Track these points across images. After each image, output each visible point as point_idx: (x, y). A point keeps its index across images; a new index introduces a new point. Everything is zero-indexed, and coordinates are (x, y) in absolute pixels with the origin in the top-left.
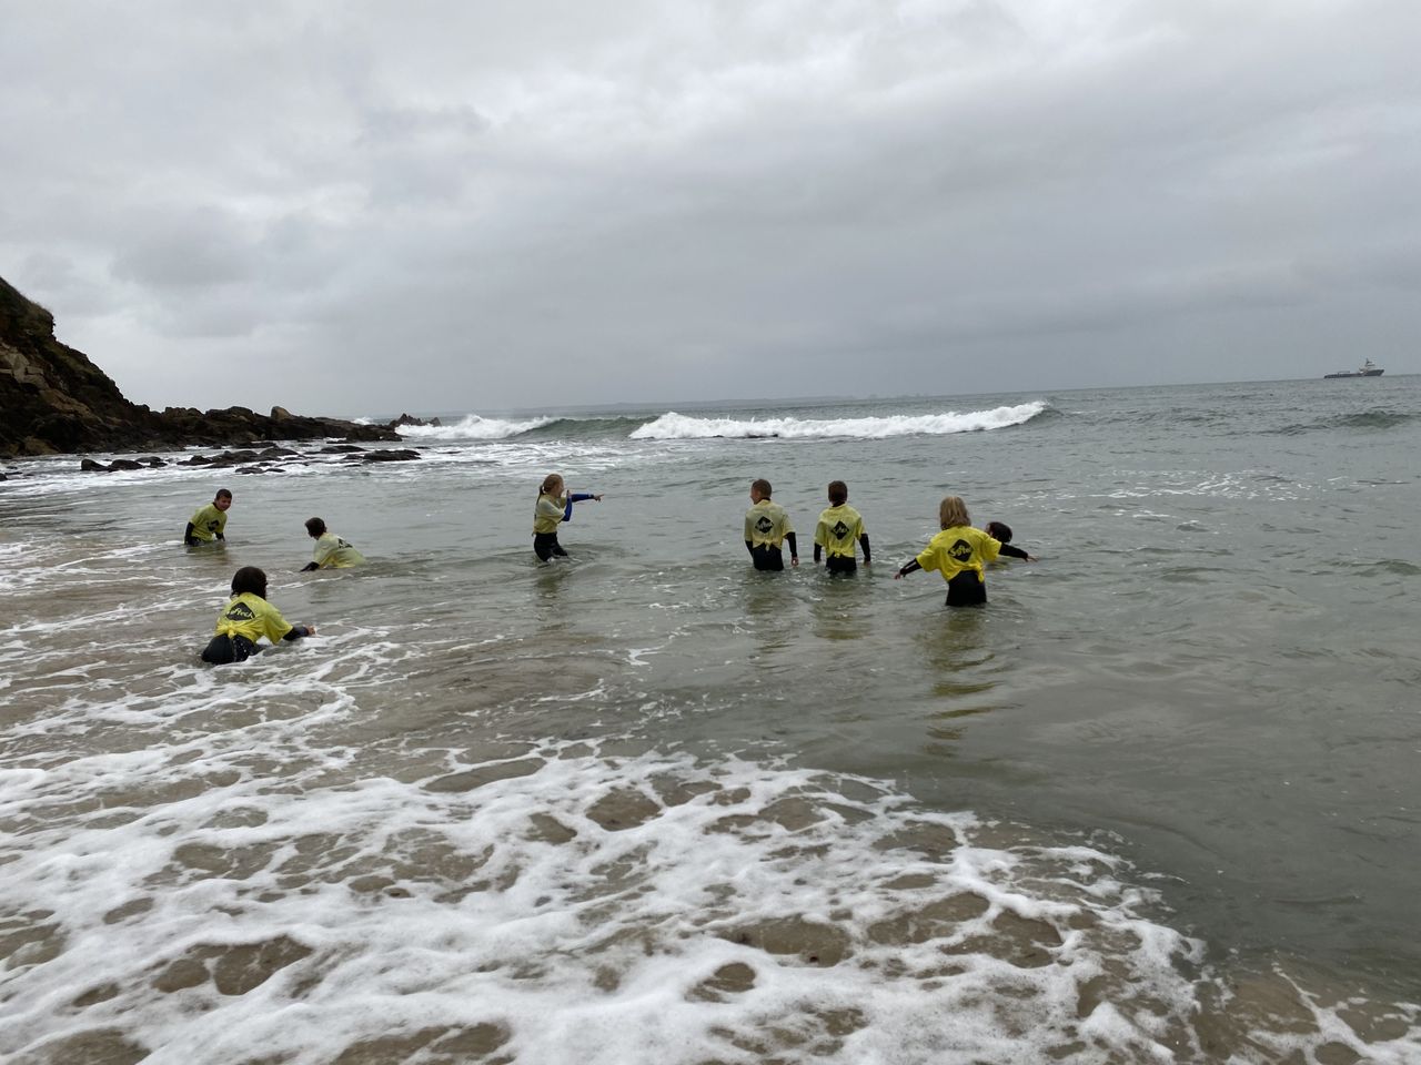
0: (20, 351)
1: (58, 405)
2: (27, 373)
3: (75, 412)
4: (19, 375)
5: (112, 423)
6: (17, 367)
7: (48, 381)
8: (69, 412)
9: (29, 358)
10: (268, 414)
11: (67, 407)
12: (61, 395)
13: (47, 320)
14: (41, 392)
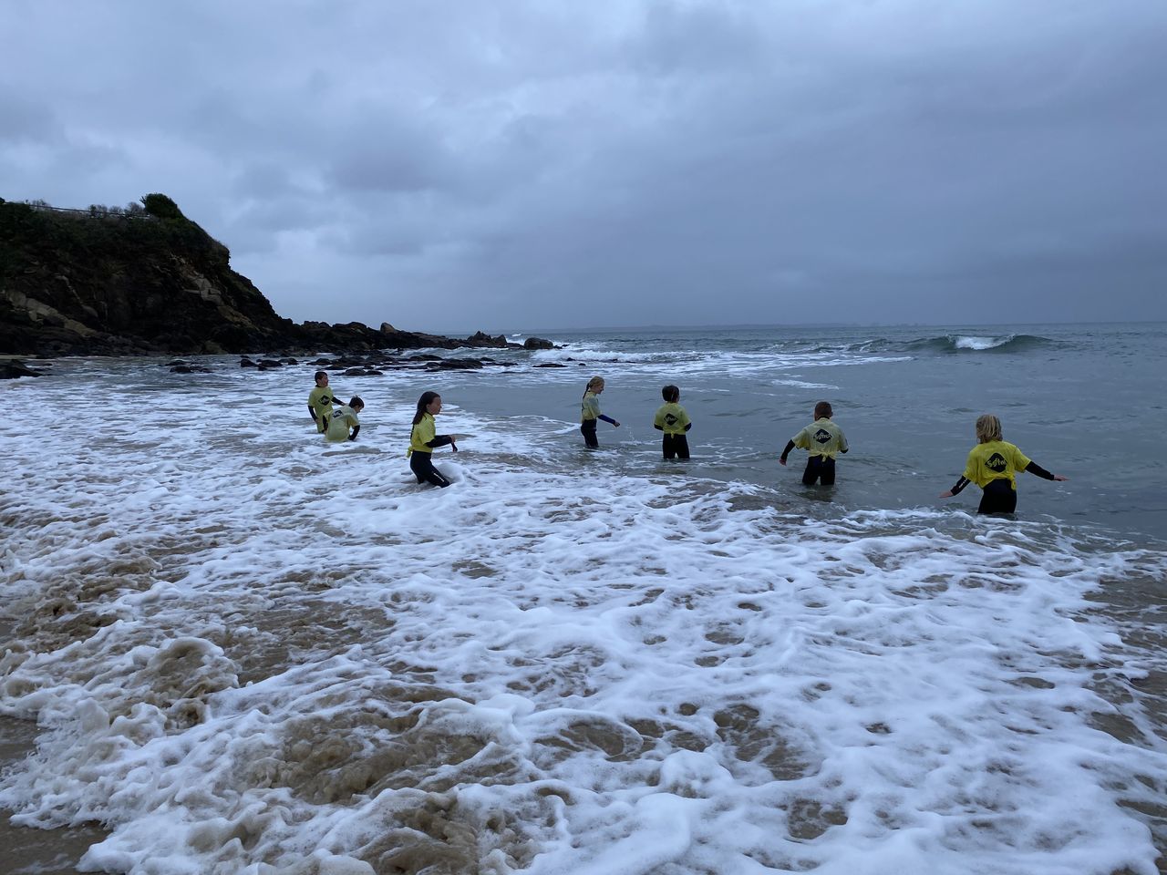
0: (205, 277)
1: (229, 318)
2: (209, 293)
3: (241, 323)
4: (205, 295)
5: (266, 331)
6: (204, 289)
7: (223, 299)
8: (237, 323)
9: (211, 282)
10: (379, 329)
11: (236, 319)
12: (232, 310)
13: (225, 254)
14: (219, 308)
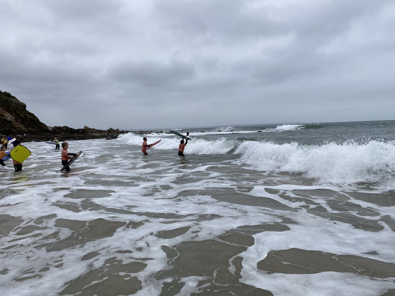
0: (9, 113)
1: (17, 126)
2: (11, 118)
4: (8, 119)
6: (8, 117)
7: (16, 120)
9: (12, 115)
12: (18, 123)
13: (24, 106)
14: (13, 123)
